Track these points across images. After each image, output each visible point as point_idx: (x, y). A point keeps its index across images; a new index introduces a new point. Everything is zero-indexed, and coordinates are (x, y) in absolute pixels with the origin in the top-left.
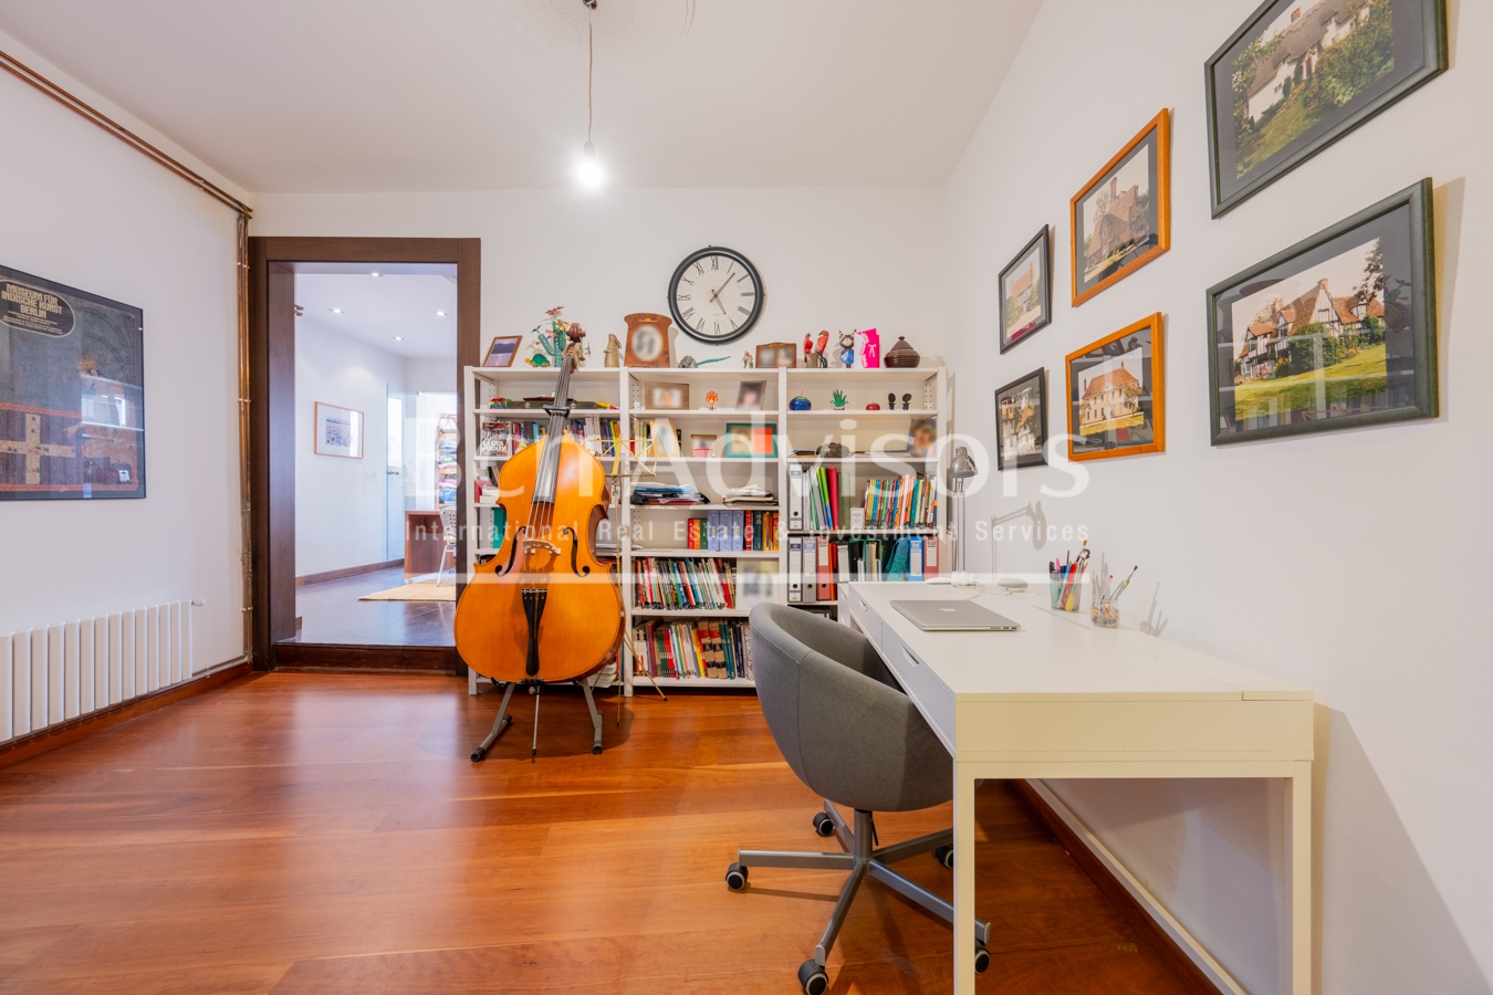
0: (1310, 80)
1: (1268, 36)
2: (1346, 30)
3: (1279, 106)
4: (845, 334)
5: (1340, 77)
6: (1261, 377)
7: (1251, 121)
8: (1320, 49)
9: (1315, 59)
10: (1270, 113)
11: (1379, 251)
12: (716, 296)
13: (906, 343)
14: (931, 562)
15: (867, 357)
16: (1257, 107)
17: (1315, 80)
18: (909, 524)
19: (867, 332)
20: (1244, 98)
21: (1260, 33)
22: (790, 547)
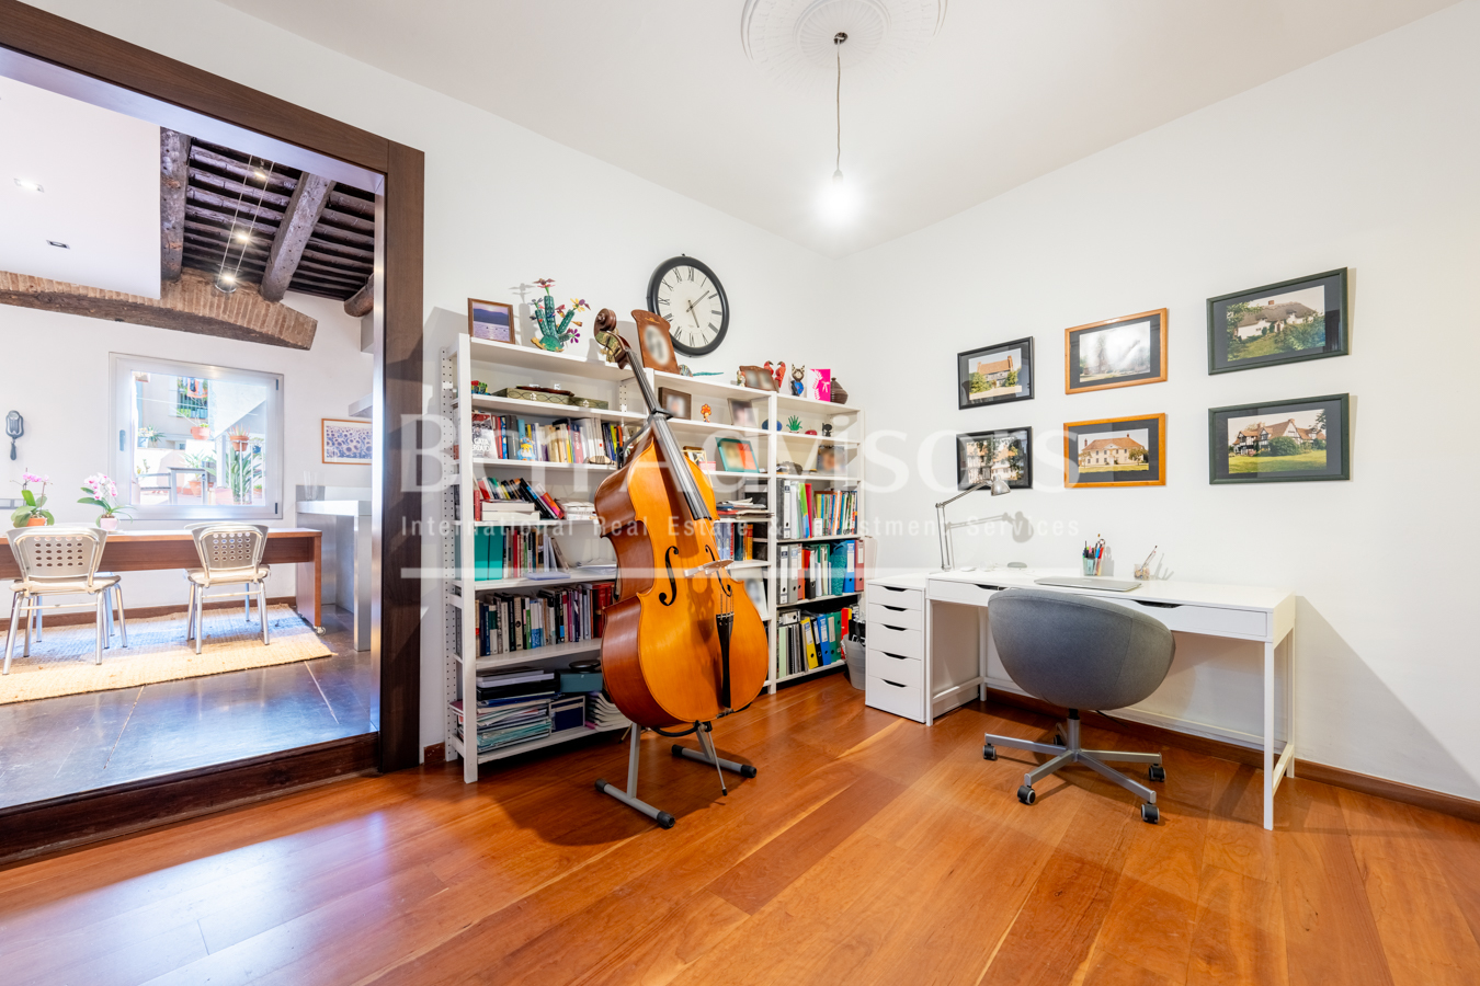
0: (1279, 333)
1: (1253, 304)
2: (1300, 321)
3: (1258, 337)
4: (797, 367)
5: (1297, 338)
6: (1249, 455)
7: (1240, 337)
8: (1285, 323)
9: (1282, 326)
10: (1253, 339)
11: (1323, 414)
12: (691, 307)
13: (836, 384)
14: (860, 561)
15: (820, 391)
16: (1244, 332)
17: (1282, 335)
18: (839, 532)
19: (820, 371)
20: (1235, 325)
21: (1248, 301)
22: (779, 554)
